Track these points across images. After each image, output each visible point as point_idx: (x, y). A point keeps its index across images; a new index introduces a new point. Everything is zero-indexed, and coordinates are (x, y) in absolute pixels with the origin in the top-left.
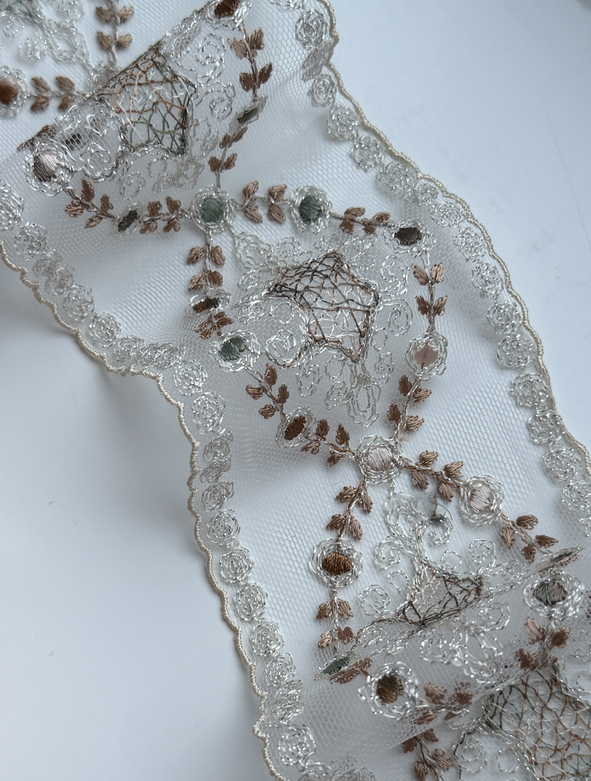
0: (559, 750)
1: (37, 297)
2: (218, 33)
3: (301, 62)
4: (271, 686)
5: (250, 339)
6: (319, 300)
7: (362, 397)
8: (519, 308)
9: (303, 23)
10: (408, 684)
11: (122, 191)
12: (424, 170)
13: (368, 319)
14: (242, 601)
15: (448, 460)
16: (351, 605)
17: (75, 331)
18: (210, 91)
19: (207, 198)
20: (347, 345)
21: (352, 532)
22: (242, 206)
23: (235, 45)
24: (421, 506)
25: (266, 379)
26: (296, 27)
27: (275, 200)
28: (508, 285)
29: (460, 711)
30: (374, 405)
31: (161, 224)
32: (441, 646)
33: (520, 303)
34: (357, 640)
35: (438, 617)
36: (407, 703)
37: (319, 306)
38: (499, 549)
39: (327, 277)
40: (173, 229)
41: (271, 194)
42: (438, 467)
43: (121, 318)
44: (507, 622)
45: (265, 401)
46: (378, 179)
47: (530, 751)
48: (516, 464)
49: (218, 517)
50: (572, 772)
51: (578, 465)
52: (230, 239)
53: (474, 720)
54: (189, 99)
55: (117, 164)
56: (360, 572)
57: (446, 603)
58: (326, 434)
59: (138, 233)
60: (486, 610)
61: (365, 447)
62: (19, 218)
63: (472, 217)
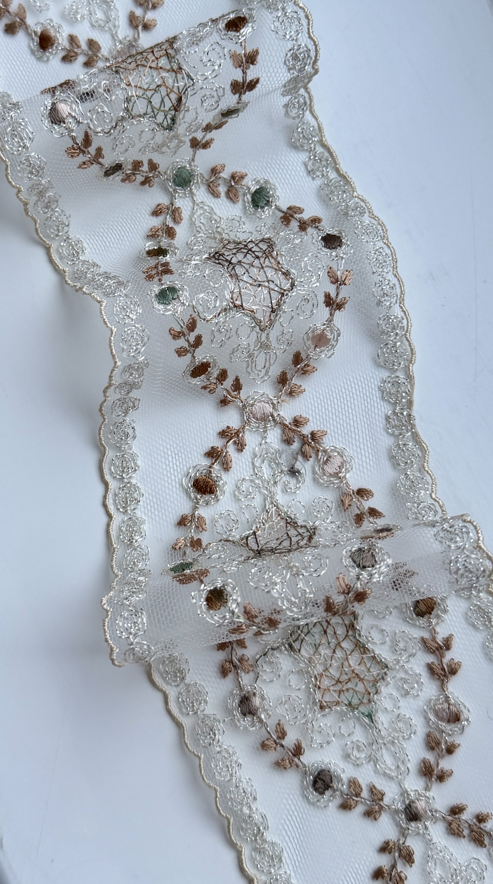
0: (340, 682)
1: (26, 211)
2: (223, 43)
3: (284, 82)
4: (126, 569)
5: (183, 291)
6: (246, 274)
7: (260, 359)
8: (405, 322)
9: (293, 53)
10: (232, 599)
11: (115, 146)
12: (360, 191)
13: (281, 300)
14: (122, 494)
15: (316, 427)
16: (207, 522)
17: (48, 244)
18: (205, 87)
19: (182, 168)
20: (259, 316)
21: (224, 464)
22: (207, 181)
23: (234, 56)
24: (284, 458)
25: (187, 326)
26: (287, 54)
27: (235, 182)
28: (401, 301)
29: (268, 632)
30: (269, 368)
31: (140, 178)
32: (266, 577)
33: (407, 318)
34: (204, 551)
35: (273, 551)
36: (227, 614)
37: (245, 279)
38: (336, 509)
39: (258, 257)
40: (148, 184)
41: (233, 177)
42: (306, 430)
43: (88, 244)
44: (323, 572)
45: (182, 343)
46: (321, 188)
47: (318, 677)
48: (369, 445)
49: (121, 423)
50: (346, 702)
51: (418, 459)
52: (191, 204)
53: (280, 640)
54: (186, 89)
55: (116, 125)
56: (221, 497)
57: (282, 541)
58: (224, 380)
59: (119, 181)
60: (310, 558)
61: (253, 399)
62: (28, 148)
63: (387, 239)
